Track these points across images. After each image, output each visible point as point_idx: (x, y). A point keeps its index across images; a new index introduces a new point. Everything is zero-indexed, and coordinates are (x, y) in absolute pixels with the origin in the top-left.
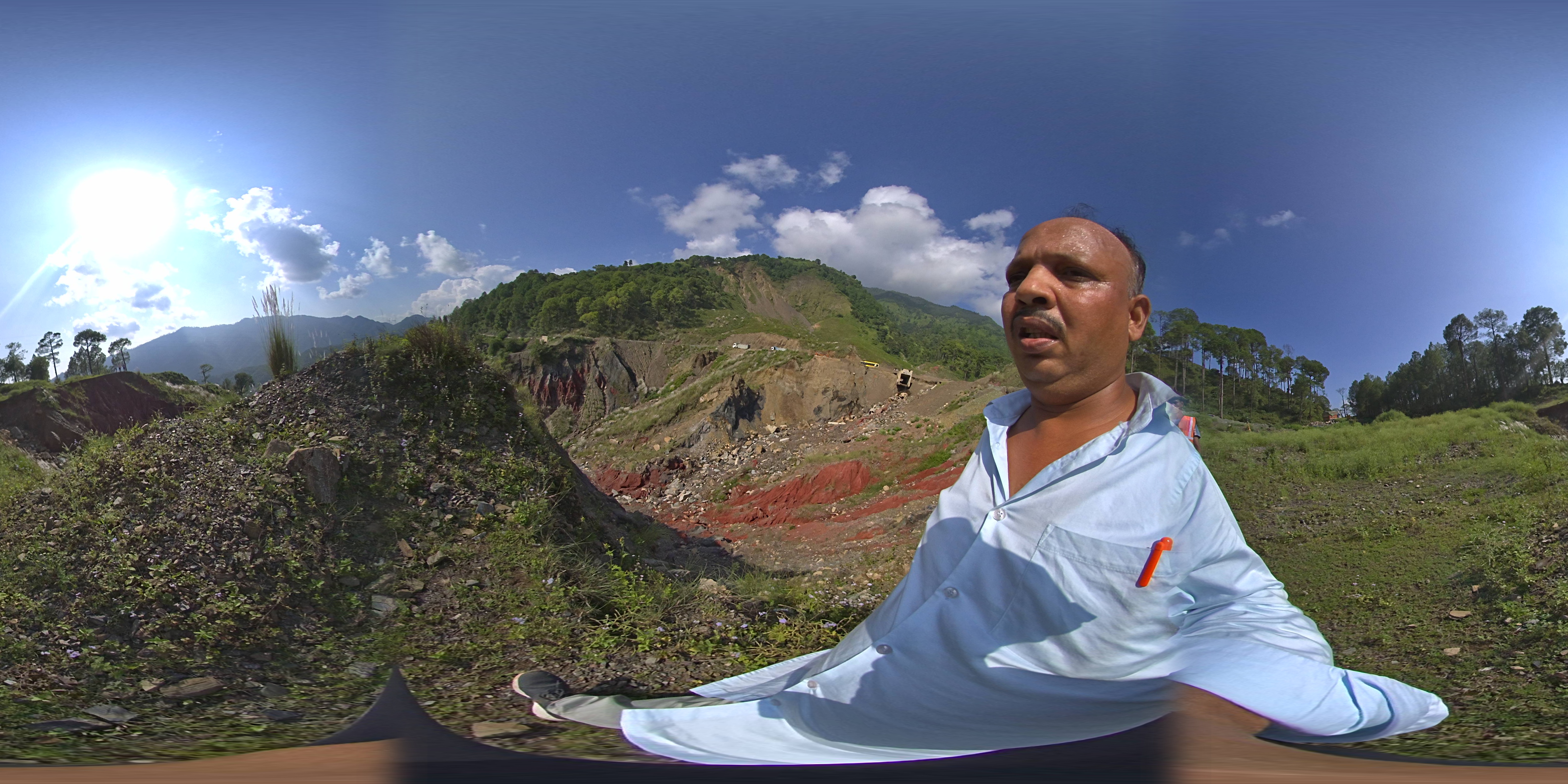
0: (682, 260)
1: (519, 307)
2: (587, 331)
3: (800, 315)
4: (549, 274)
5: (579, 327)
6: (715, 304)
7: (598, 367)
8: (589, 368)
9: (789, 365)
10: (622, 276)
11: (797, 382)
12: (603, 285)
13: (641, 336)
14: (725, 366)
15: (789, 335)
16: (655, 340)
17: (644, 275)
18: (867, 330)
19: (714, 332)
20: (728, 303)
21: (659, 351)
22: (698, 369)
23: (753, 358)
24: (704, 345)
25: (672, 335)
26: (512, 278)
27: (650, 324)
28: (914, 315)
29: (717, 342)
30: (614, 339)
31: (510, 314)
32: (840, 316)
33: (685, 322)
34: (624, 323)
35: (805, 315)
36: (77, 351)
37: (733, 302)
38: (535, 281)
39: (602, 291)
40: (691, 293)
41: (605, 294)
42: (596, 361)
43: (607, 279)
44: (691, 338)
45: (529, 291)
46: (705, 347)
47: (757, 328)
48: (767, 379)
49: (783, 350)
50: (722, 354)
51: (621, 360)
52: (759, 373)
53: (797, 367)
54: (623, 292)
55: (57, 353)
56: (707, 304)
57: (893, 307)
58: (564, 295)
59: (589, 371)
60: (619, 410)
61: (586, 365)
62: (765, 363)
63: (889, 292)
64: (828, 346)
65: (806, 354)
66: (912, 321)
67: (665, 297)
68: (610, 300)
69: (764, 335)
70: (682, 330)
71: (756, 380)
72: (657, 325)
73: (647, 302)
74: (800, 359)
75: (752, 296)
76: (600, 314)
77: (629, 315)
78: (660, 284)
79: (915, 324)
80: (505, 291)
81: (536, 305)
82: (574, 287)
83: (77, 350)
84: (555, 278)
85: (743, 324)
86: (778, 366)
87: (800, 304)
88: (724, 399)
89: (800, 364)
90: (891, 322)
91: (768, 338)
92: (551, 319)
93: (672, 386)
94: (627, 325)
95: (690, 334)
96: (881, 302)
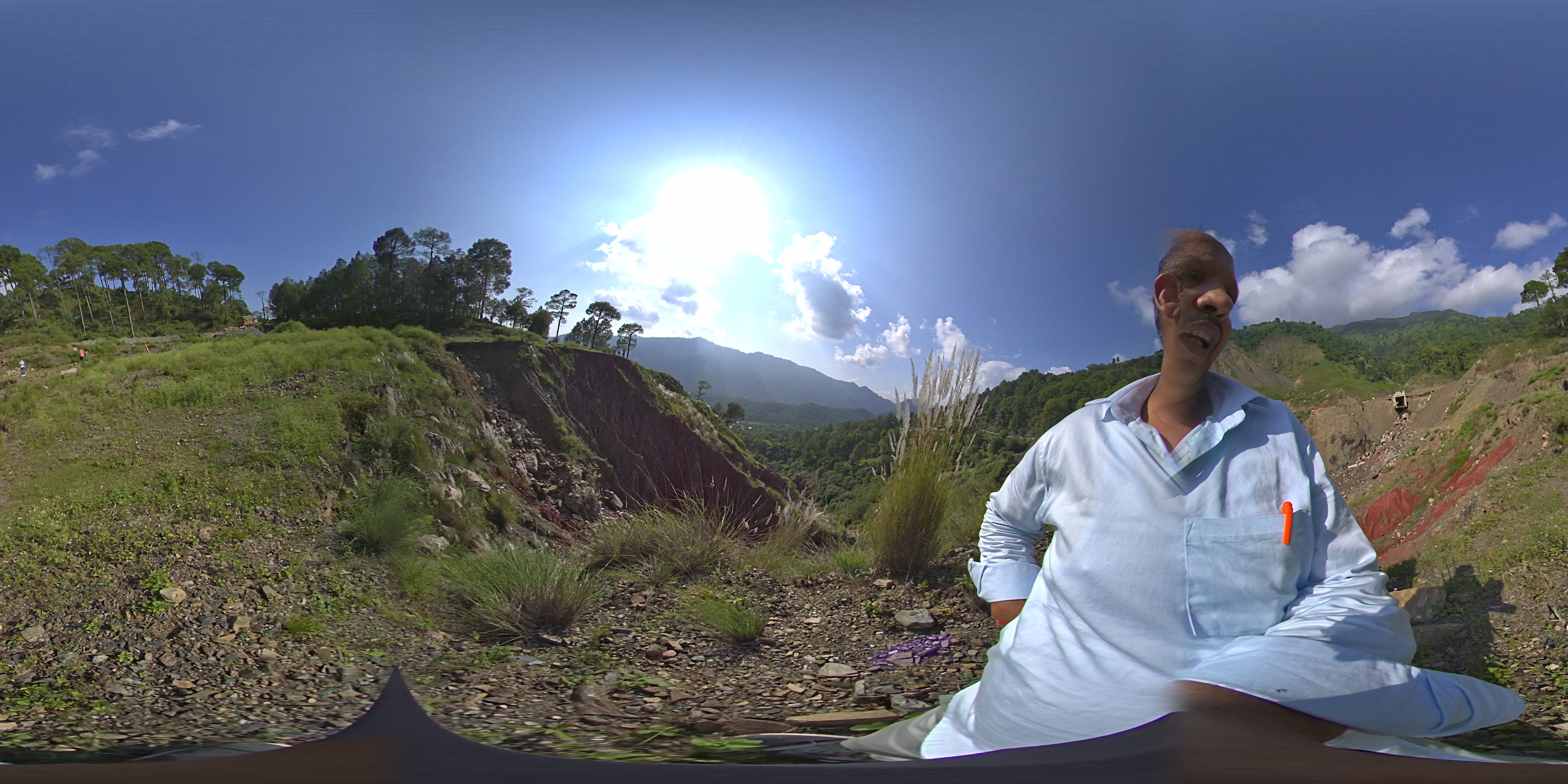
1: (1021, 406)
3: (1282, 376)
4: (1048, 374)
10: (1114, 374)
12: (1099, 384)
18: (1345, 367)
26: (1014, 376)
28: (1381, 337)
31: (1012, 413)
32: (1316, 364)
35: (1285, 374)
36: (587, 318)
38: (1035, 381)
39: (1099, 390)
43: (1102, 378)
45: (1031, 391)
55: (566, 314)
57: (1360, 337)
58: (1064, 396)
64: (1319, 397)
80: (1008, 389)
81: (1038, 405)
82: (1073, 388)
84: (1053, 377)
87: (1276, 365)
96: (1347, 337)
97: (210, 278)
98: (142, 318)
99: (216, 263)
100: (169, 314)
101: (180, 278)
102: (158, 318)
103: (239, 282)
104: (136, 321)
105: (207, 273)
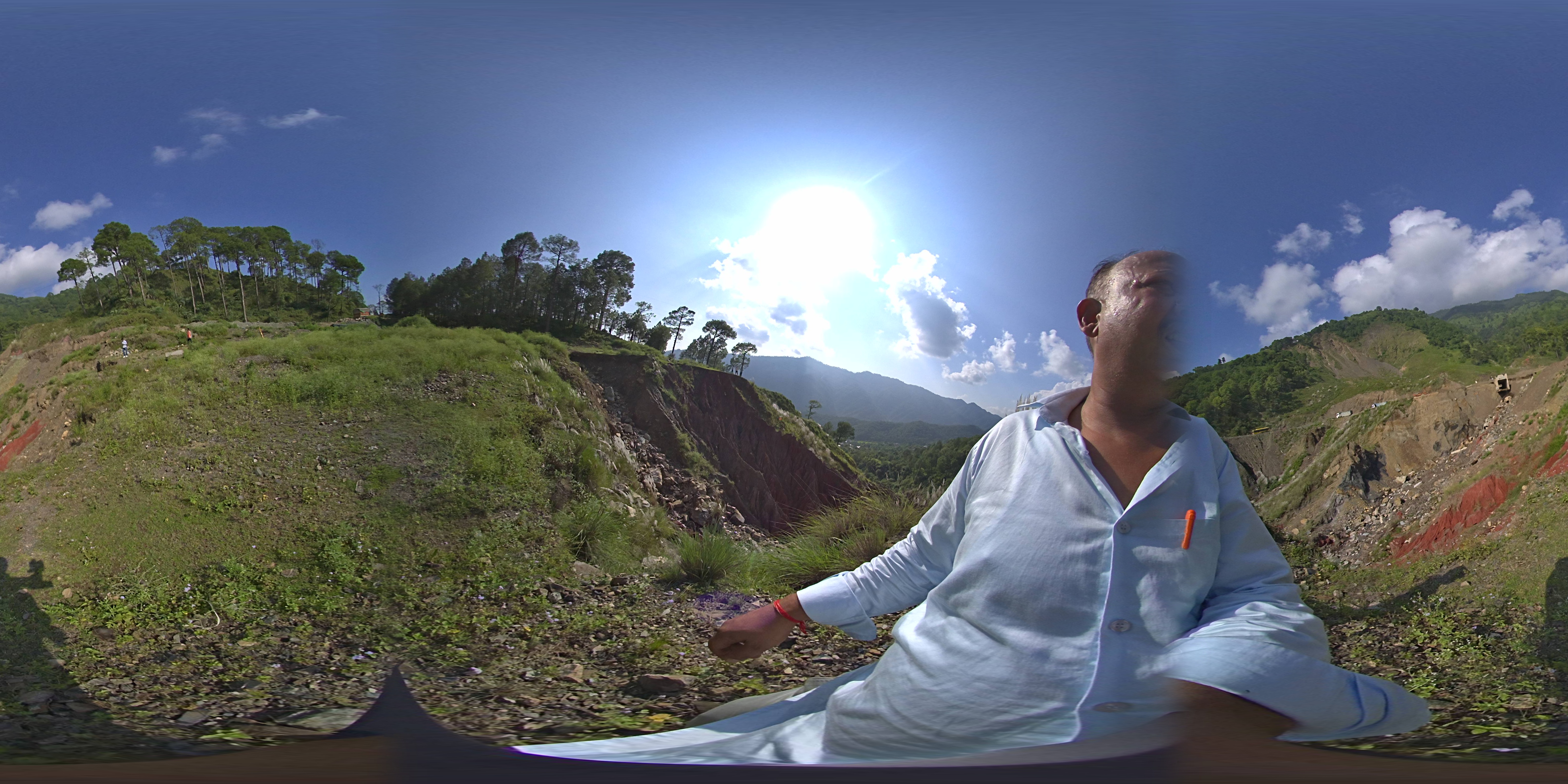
0: (1265, 347)
3: (1385, 365)
6: (1307, 382)
9: (1394, 416)
10: (1219, 374)
11: (1408, 429)
12: (1205, 388)
13: (1249, 430)
14: (1336, 438)
15: (1383, 388)
16: (1263, 431)
17: (1238, 369)
18: (1450, 352)
19: (1314, 410)
20: (1318, 377)
21: (1269, 440)
22: (1311, 449)
23: (1359, 422)
24: (1310, 424)
25: (1277, 422)
27: (1254, 415)
28: (1486, 319)
29: (1320, 416)
32: (1421, 350)
33: (1285, 407)
34: (1230, 420)
35: (1389, 362)
36: (703, 337)
37: (1322, 375)
39: (1205, 393)
40: (1283, 378)
41: (1208, 395)
43: (1206, 380)
44: (1295, 420)
47: (1352, 392)
48: (1379, 437)
49: (1384, 403)
50: (1329, 428)
52: (1370, 434)
53: (1402, 415)
54: (1224, 391)
56: (1300, 384)
57: (1464, 321)
62: (1372, 422)
63: (1453, 309)
64: (1422, 384)
65: (1405, 400)
66: (1487, 325)
67: (1262, 388)
68: (1213, 399)
69: (1360, 397)
70: (1286, 414)
71: (1369, 443)
72: (1261, 416)
73: (1247, 396)
74: (1402, 406)
75: (1337, 363)
77: (1233, 413)
78: (1254, 376)
79: (1491, 327)
85: (1340, 392)
86: (1385, 421)
87: (1381, 354)
88: (1346, 468)
89: (1403, 411)
90: (1468, 336)
91: (1366, 397)
93: (1292, 471)
94: (1233, 422)
95: (1294, 415)
96: (1451, 322)
97: (329, 266)
98: (255, 303)
99: (336, 252)
100: (284, 300)
101: (298, 266)
102: (272, 304)
103: (359, 273)
104: (249, 306)
105: (326, 262)
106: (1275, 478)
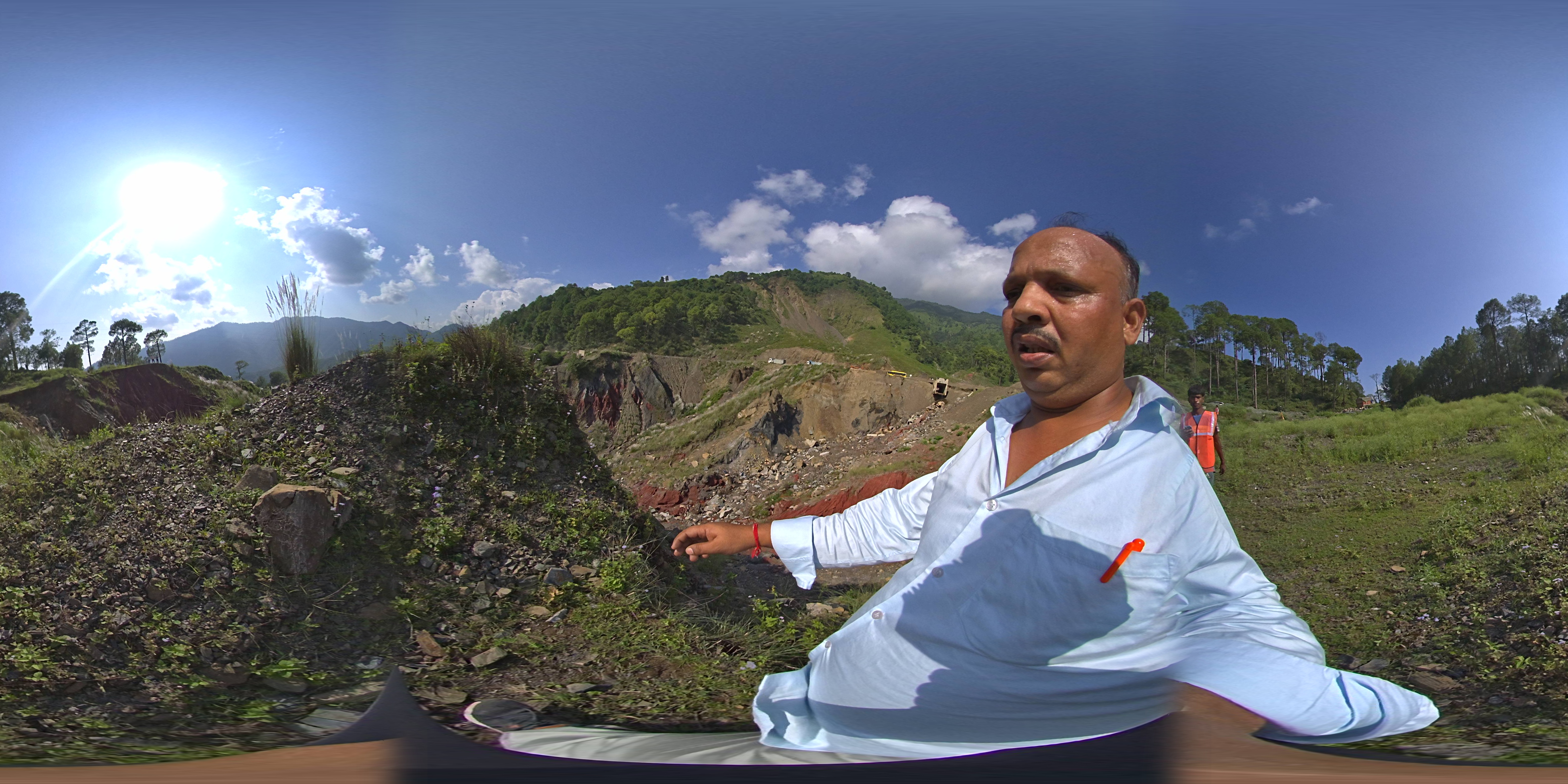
0: (717, 276)
1: (557, 320)
2: (623, 346)
3: (833, 329)
4: (587, 288)
5: (616, 342)
6: (749, 319)
7: (634, 382)
8: (625, 383)
9: (825, 379)
10: (658, 291)
11: (834, 396)
12: (641, 300)
13: (677, 352)
14: (762, 382)
15: (824, 349)
16: (691, 356)
17: (680, 291)
18: (900, 340)
19: (749, 348)
20: (763, 318)
21: (695, 367)
22: (734, 385)
23: (789, 373)
24: (740, 361)
25: (708, 351)
26: (551, 291)
27: (686, 339)
28: (945, 323)
29: (752, 358)
30: (651, 355)
31: (548, 327)
32: (872, 328)
33: (720, 338)
34: (660, 339)
35: (837, 328)
36: (112, 341)
37: (767, 318)
38: (573, 295)
39: (640, 306)
40: (726, 309)
41: (642, 309)
42: (633, 376)
43: (644, 294)
44: (726, 353)
45: (567, 305)
46: (741, 363)
47: (791, 343)
48: (804, 394)
49: (819, 364)
50: (758, 369)
51: (658, 375)
52: (796, 388)
53: (833, 381)
54: (660, 307)
55: (92, 342)
56: (742, 320)
58: (602, 309)
59: (625, 386)
60: (655, 426)
61: (622, 380)
62: (802, 377)
63: (919, 302)
65: (841, 367)
66: (943, 329)
67: (701, 313)
68: (647, 315)
69: (799, 349)
70: (718, 345)
71: (791, 397)
72: (693, 341)
73: (683, 318)
74: (836, 372)
75: (785, 311)
76: (637, 329)
77: (665, 331)
78: (696, 300)
79: (947, 332)
80: (543, 304)
81: (574, 319)
82: (612, 301)
83: (112, 339)
84: (593, 292)
85: (779, 339)
86: (814, 381)
87: (833, 317)
88: (762, 414)
89: (836, 378)
90: (922, 332)
91: (803, 352)
92: (588, 333)
93: (708, 403)
94: (663, 341)
95: (726, 349)
96: (911, 313)
106: (691, 405)
